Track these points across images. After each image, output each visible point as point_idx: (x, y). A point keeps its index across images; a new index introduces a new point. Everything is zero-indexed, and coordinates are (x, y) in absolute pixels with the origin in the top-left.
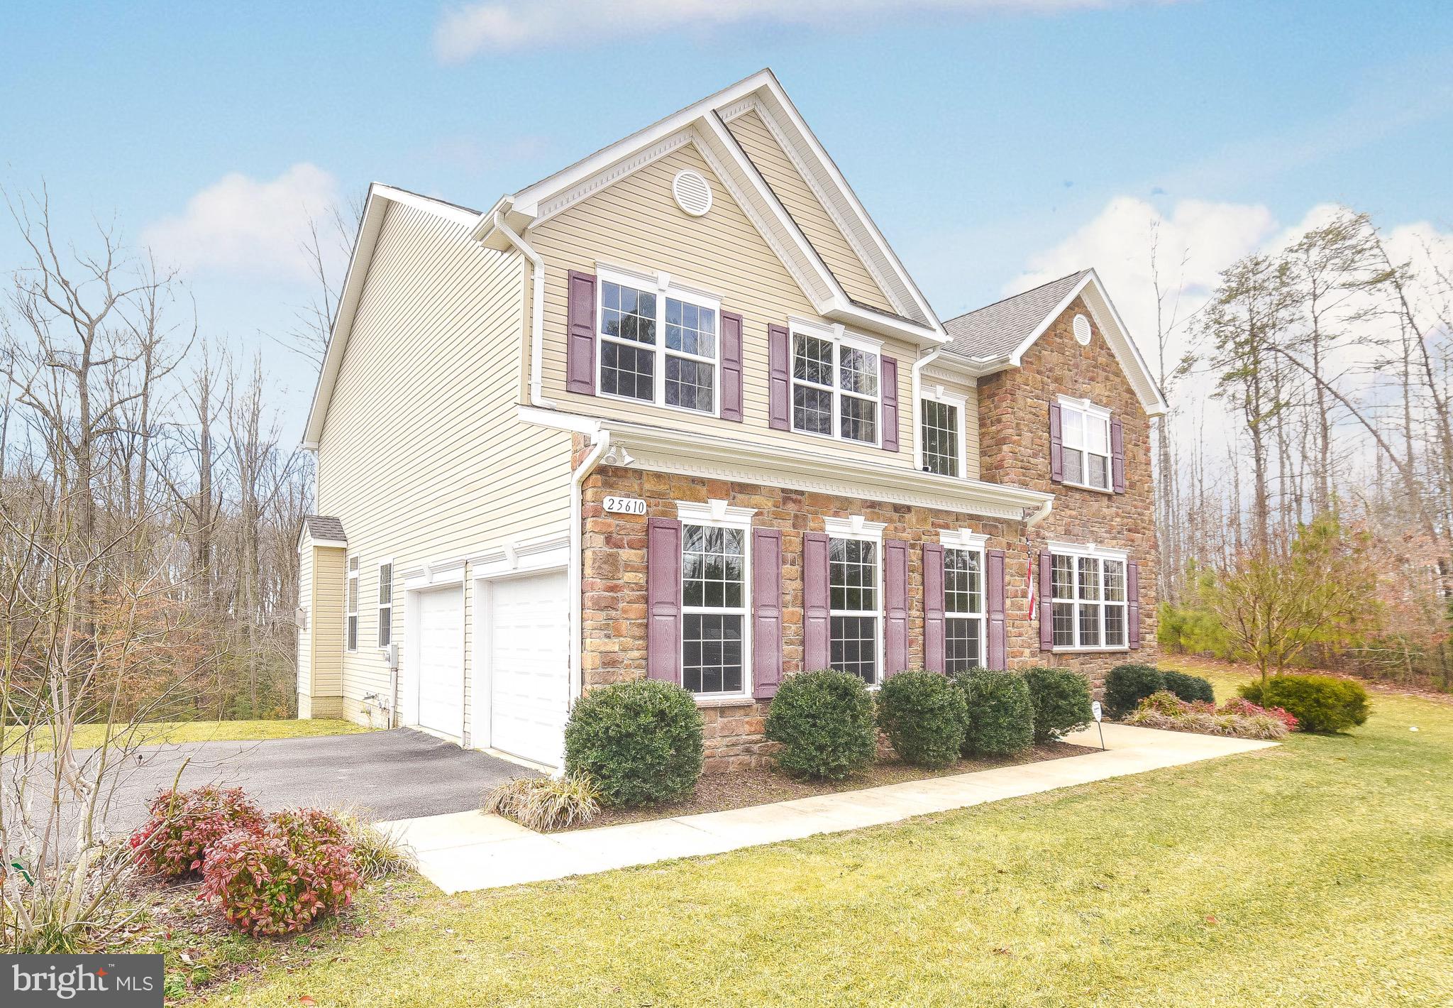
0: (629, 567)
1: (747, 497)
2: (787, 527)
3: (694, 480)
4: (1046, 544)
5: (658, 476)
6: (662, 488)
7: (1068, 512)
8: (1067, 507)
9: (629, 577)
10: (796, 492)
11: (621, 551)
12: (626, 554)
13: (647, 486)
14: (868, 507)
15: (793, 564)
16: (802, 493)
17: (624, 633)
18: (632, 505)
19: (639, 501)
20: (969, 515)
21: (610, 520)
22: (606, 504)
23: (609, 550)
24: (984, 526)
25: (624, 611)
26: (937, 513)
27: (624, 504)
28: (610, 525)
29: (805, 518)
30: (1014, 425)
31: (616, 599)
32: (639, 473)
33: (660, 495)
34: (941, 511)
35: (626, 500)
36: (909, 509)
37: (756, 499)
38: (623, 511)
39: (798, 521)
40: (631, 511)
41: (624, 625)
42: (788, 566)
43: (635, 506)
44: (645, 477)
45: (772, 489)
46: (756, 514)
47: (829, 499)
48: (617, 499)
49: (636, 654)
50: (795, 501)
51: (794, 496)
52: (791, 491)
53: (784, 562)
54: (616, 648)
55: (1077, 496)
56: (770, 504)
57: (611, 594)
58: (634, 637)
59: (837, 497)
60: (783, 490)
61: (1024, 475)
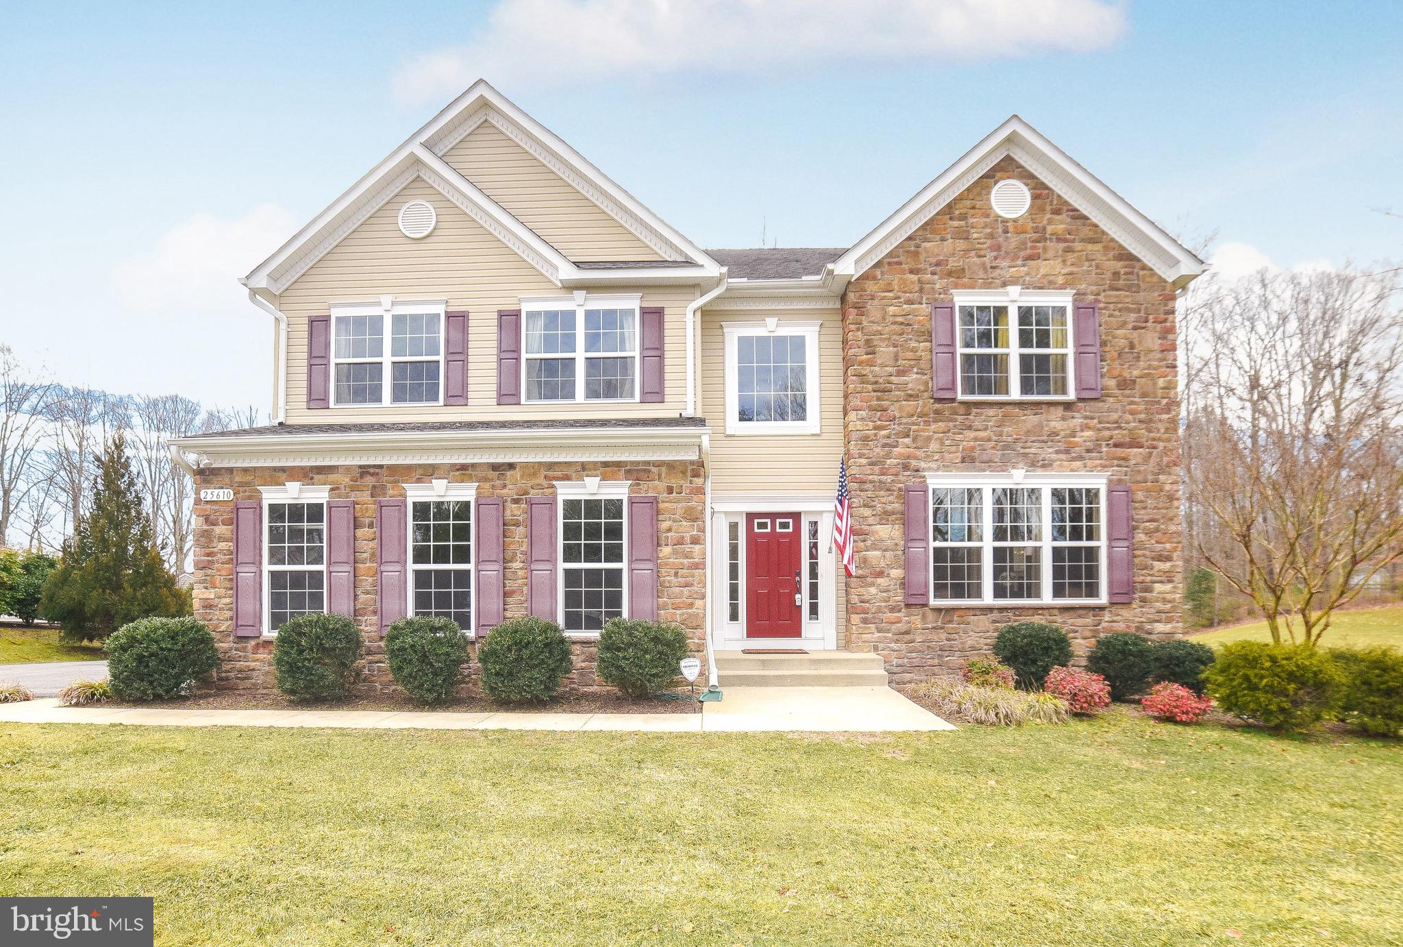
0: (221, 539)
1: (323, 476)
2: (365, 496)
3: (275, 469)
4: (924, 477)
5: (246, 470)
6: (249, 478)
7: (971, 434)
8: (970, 428)
9: (223, 545)
10: (375, 466)
11: (216, 528)
12: (220, 529)
13: (237, 479)
14: (458, 470)
15: (371, 525)
16: (381, 467)
17: (218, 585)
18: (221, 494)
19: (226, 491)
20: (601, 462)
21: (208, 506)
22: (202, 495)
23: (205, 527)
24: (628, 472)
25: (218, 570)
26: (551, 466)
27: (215, 494)
28: (206, 510)
29: (383, 487)
30: (862, 343)
31: (212, 562)
32: (230, 470)
33: (247, 484)
34: (560, 463)
35: (216, 491)
36: (511, 466)
37: (332, 477)
38: (215, 499)
39: (376, 491)
40: (221, 499)
41: (218, 579)
42: (367, 529)
43: (225, 494)
44: (235, 473)
45: (348, 469)
46: (332, 490)
47: (410, 468)
48: (209, 491)
49: (228, 600)
50: (372, 475)
51: (372, 470)
52: (369, 466)
53: (362, 526)
54: (212, 597)
55: (991, 412)
56: (347, 480)
57: (210, 558)
58: (226, 588)
59: (420, 465)
60: (360, 467)
61: (878, 399)
